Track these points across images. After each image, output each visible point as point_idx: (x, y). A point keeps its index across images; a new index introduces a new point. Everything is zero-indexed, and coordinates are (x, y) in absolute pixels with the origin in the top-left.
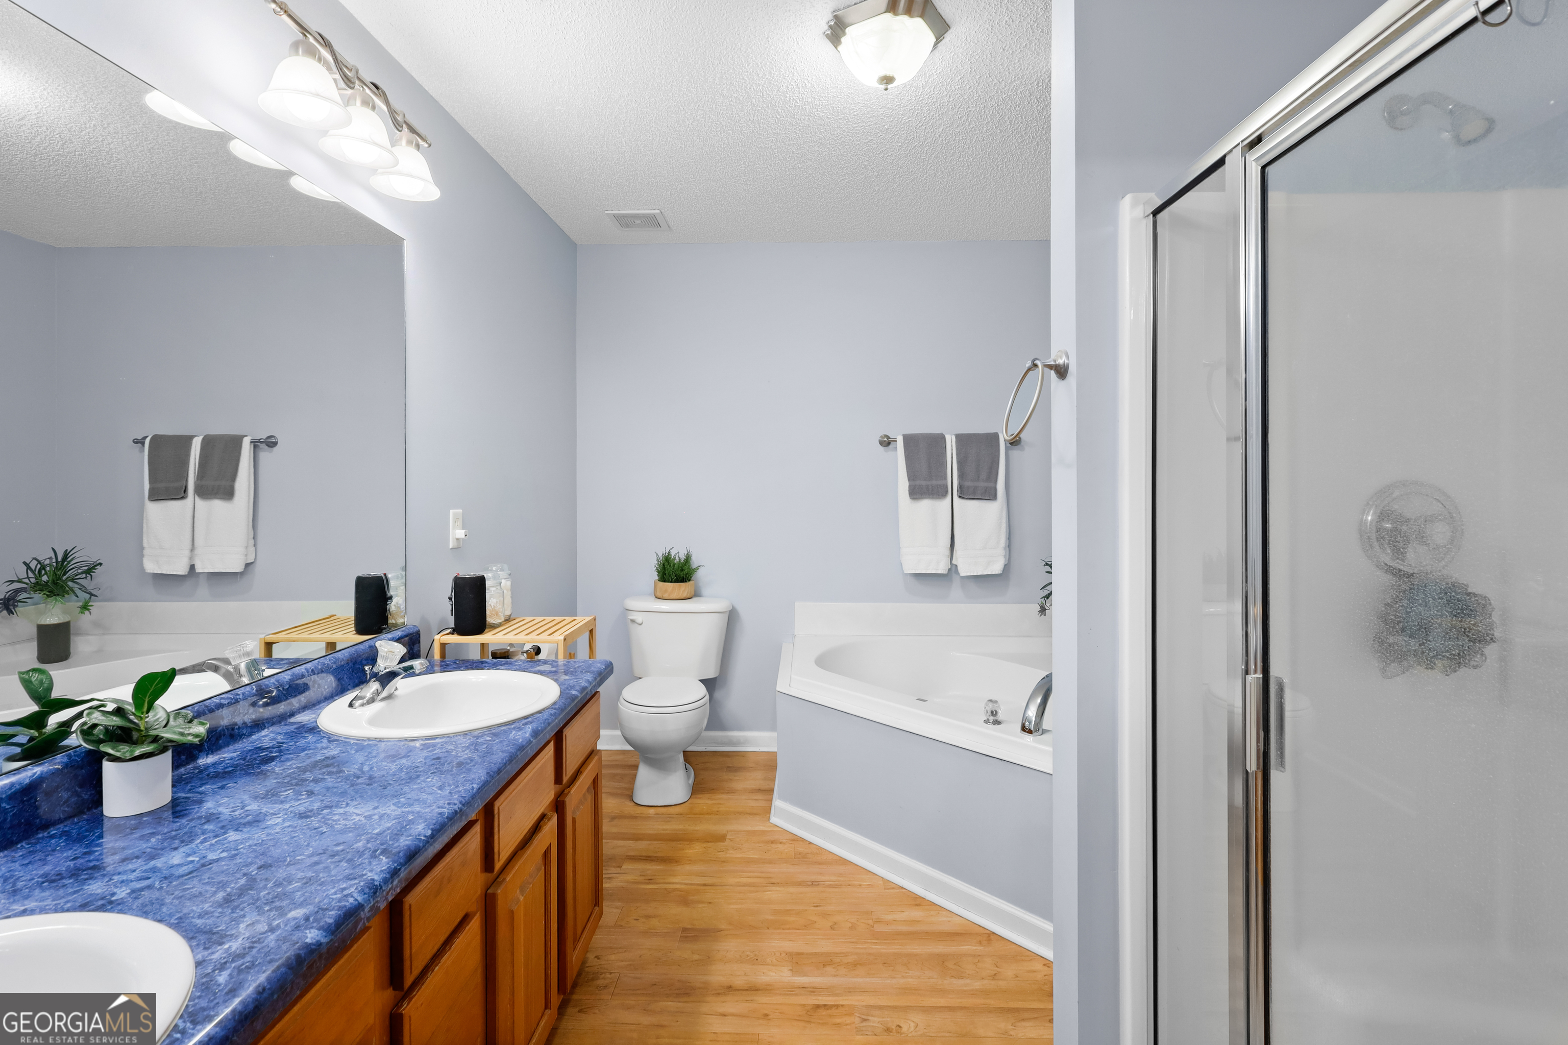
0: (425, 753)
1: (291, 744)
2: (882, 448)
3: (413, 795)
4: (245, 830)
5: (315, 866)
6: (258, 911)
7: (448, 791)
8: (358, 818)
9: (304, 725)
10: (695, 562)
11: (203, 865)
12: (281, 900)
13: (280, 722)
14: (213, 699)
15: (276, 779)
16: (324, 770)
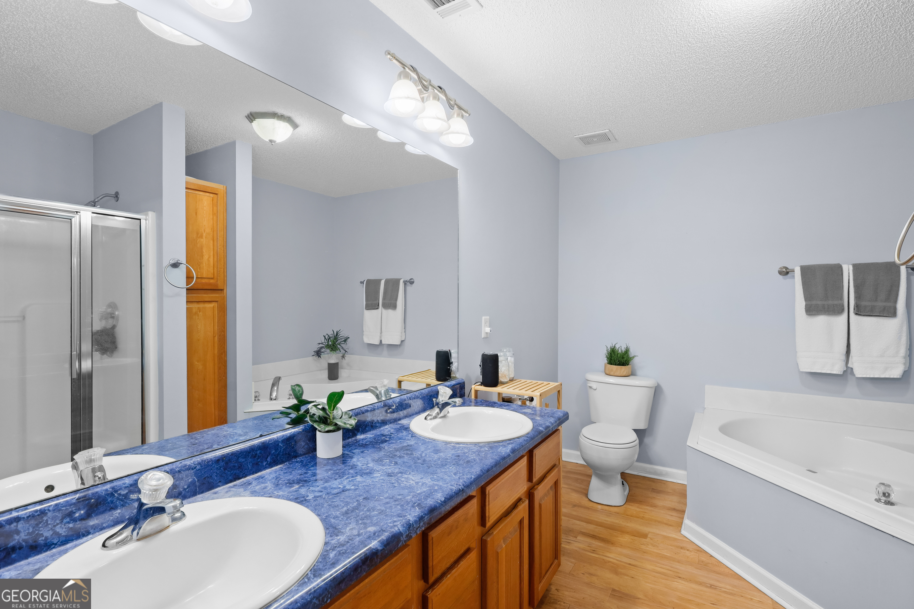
0: (453, 452)
1: (396, 435)
2: (781, 277)
3: (440, 475)
4: (364, 476)
5: (386, 504)
6: (356, 523)
7: (458, 477)
8: (412, 482)
9: (404, 426)
10: (632, 353)
11: (343, 491)
12: (367, 519)
13: (394, 422)
14: (364, 407)
15: (384, 452)
16: (405, 452)
